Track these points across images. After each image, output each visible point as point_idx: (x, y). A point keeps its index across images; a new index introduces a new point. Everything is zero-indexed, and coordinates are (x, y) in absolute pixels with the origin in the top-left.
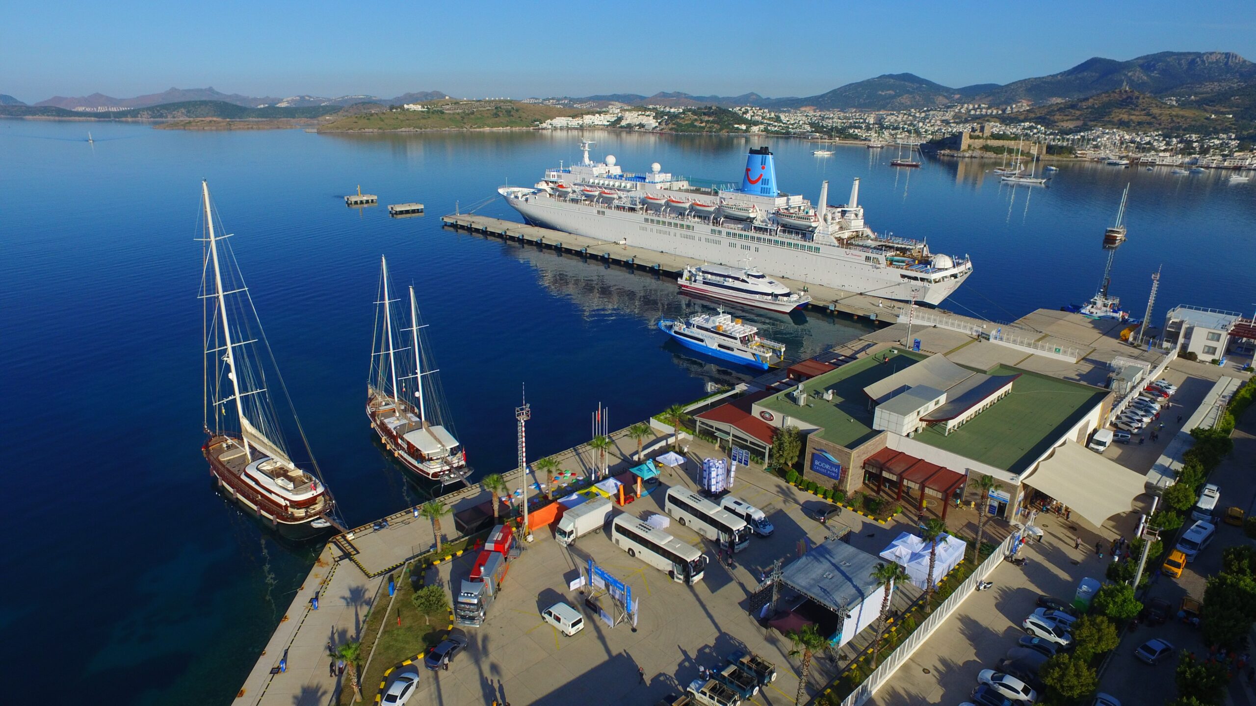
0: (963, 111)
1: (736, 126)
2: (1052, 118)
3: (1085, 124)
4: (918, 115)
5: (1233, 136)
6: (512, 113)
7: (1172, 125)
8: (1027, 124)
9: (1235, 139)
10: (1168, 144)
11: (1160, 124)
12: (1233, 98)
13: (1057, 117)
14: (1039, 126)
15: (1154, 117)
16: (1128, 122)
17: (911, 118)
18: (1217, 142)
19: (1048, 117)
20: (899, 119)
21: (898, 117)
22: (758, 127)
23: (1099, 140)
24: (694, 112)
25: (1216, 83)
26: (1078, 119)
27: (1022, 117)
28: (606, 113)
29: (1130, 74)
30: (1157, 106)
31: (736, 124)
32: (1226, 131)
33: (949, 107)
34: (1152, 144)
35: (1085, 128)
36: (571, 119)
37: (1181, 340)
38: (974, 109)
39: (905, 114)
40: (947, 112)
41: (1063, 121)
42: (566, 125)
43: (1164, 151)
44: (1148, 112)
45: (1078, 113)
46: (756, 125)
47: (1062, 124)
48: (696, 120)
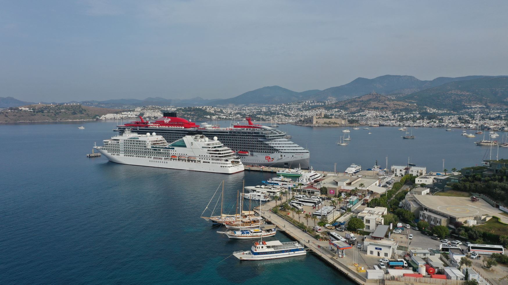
0: (306, 104)
1: (205, 116)
2: (347, 107)
3: (361, 109)
4: (286, 107)
5: (418, 113)
6: (83, 112)
7: (395, 108)
8: (336, 110)
9: (418, 114)
10: (395, 117)
11: (390, 108)
12: (415, 97)
13: (349, 106)
14: (342, 110)
15: (388, 105)
16: (378, 108)
17: (283, 108)
18: (412, 115)
19: (345, 106)
20: (277, 109)
21: (276, 108)
22: (215, 116)
23: (367, 116)
24: (183, 110)
25: (409, 89)
26: (357, 107)
27: (334, 107)
28: (133, 111)
29: (375, 85)
30: (388, 100)
31: (205, 115)
32: (415, 110)
33: (299, 102)
34: (388, 117)
35: (361, 110)
36: (115, 114)
37: (395, 172)
38: (311, 103)
39: (280, 106)
40: (299, 104)
41: (351, 108)
42: (113, 118)
43: (393, 120)
44: (385, 103)
45: (357, 104)
46: (214, 116)
47: (351, 109)
48: (185, 114)
